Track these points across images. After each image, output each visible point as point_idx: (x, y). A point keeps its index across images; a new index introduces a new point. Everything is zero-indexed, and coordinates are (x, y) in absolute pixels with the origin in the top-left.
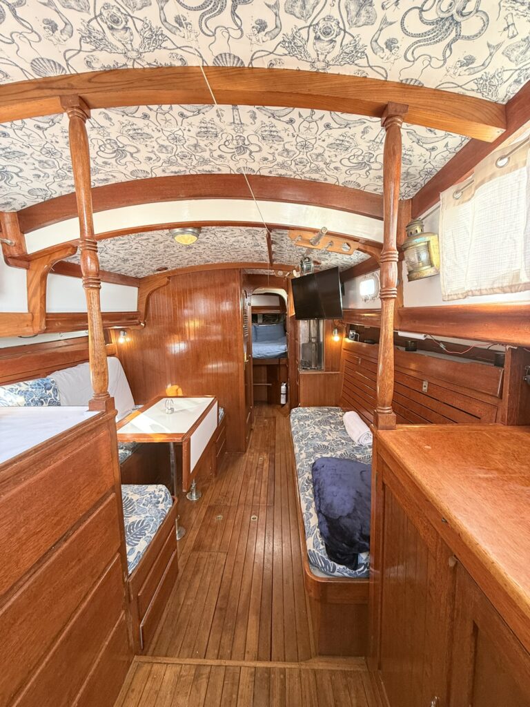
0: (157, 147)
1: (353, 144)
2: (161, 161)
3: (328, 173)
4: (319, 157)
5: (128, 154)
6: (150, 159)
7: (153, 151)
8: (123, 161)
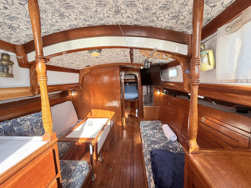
0: (78, 12)
1: (172, 7)
2: (82, 20)
3: (158, 22)
4: (154, 15)
5: (66, 17)
6: (76, 19)
7: (77, 15)
8: (65, 20)
